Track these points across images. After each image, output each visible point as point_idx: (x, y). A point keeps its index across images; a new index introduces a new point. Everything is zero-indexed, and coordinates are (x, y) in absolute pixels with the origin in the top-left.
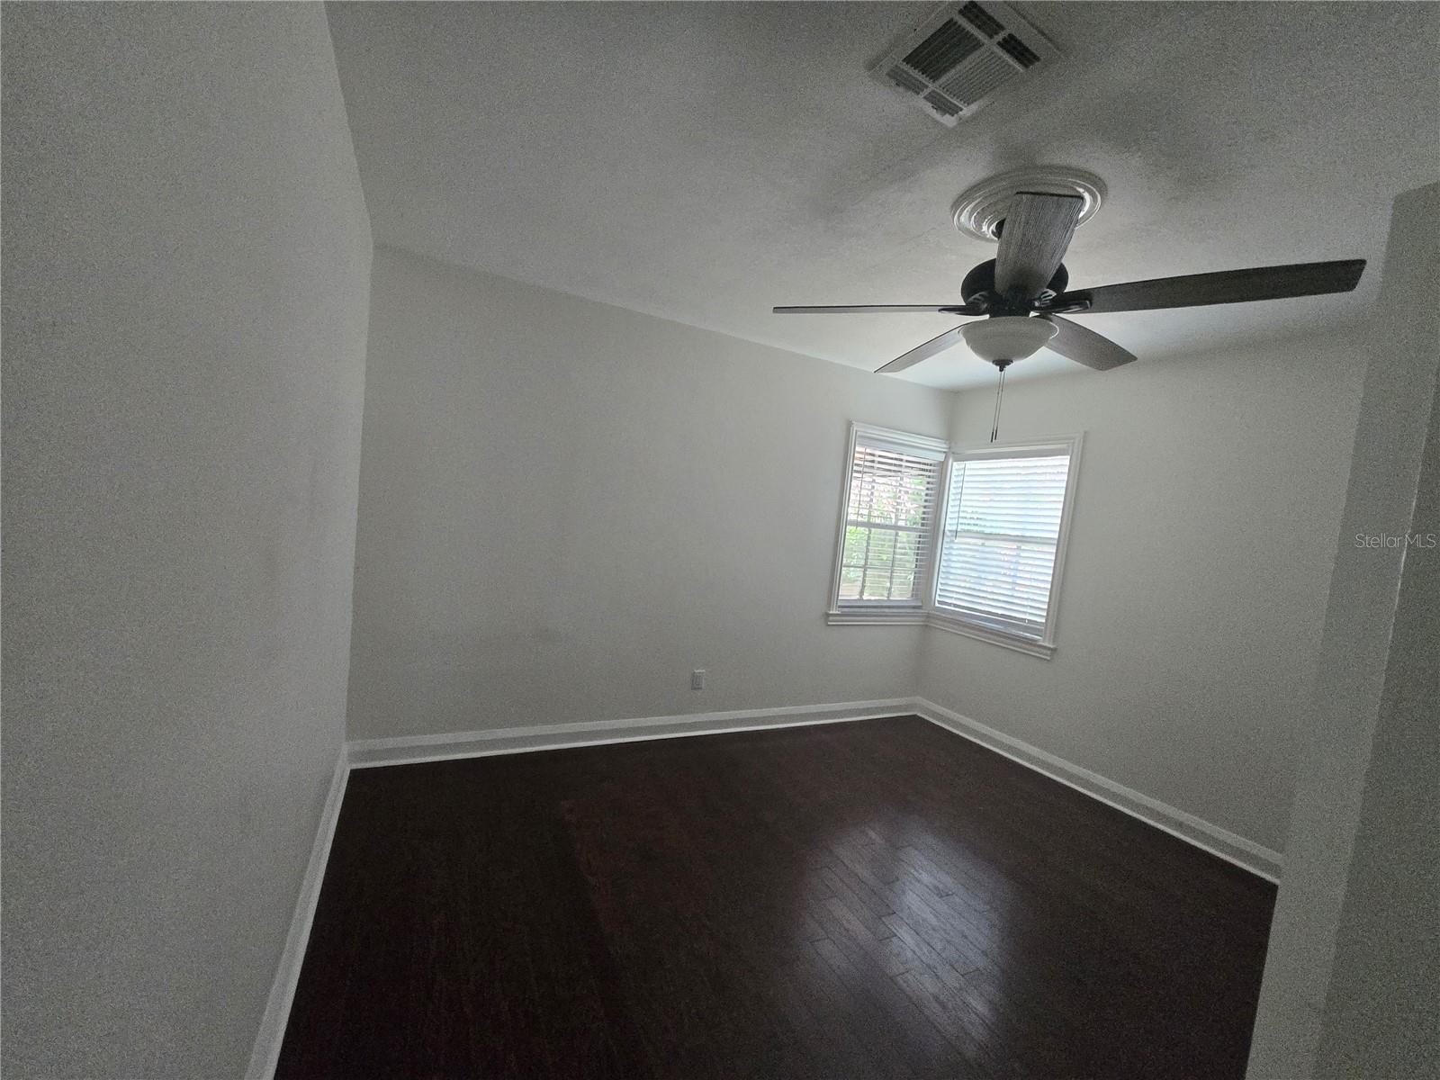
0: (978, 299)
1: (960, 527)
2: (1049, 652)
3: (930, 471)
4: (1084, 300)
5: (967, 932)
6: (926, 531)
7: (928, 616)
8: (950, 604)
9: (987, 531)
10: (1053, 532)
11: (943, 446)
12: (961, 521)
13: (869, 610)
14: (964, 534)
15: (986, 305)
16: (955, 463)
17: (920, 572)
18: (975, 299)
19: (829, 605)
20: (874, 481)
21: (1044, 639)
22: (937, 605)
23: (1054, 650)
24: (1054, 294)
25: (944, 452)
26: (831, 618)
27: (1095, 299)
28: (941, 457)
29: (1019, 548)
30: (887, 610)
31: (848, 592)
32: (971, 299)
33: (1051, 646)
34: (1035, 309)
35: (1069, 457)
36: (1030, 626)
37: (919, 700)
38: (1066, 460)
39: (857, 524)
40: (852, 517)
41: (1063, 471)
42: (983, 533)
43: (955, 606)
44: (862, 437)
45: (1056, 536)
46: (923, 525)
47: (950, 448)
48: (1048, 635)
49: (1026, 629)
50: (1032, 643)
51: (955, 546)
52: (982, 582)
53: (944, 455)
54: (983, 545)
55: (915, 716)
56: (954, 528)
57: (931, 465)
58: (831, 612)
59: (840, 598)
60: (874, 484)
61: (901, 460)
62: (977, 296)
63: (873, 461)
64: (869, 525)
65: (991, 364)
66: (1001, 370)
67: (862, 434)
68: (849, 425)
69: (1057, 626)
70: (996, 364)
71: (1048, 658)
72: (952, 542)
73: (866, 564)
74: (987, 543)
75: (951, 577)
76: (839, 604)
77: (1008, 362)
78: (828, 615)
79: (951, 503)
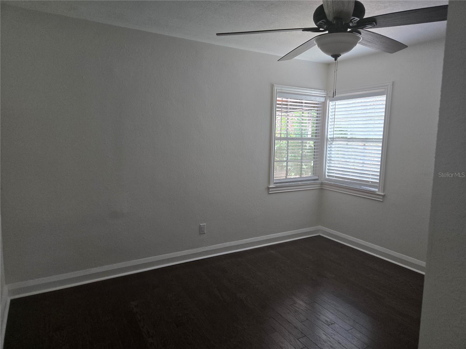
0: (321, 23)
1: (335, 136)
2: (381, 197)
3: (318, 107)
4: (373, 21)
5: (341, 341)
6: (318, 139)
7: (322, 184)
8: (333, 176)
9: (349, 137)
10: (380, 135)
11: (323, 93)
12: (335, 132)
13: (291, 183)
14: (337, 139)
15: (326, 26)
16: (330, 102)
17: (316, 161)
18: (320, 23)
19: (269, 183)
20: (288, 115)
21: (379, 190)
22: (327, 177)
23: (384, 196)
24: (358, 19)
25: (325, 97)
26: (270, 190)
27: (378, 21)
28: (323, 100)
29: (364, 145)
30: (300, 183)
31: (279, 174)
32: (318, 23)
33: (382, 194)
34: (350, 27)
35: (386, 96)
36: (373, 185)
37: (320, 227)
38: (384, 98)
39: (281, 139)
40: (278, 136)
41: (383, 103)
42: (346, 138)
43: (336, 177)
44: (279, 92)
45: (382, 137)
46: (316, 136)
47: (327, 94)
48: (380, 188)
49: (370, 186)
50: (373, 193)
51: (333, 146)
52: (347, 163)
53: (324, 98)
54: (347, 144)
55: (319, 236)
56: (332, 136)
57: (318, 104)
58: (270, 187)
59: (274, 179)
60: (288, 117)
61: (302, 103)
62: (320, 22)
63: (287, 105)
64: (287, 139)
65: (330, 57)
66: (336, 60)
67: (279, 91)
68: (272, 86)
69: (385, 184)
70: (333, 57)
71: (382, 200)
72: (331, 144)
73: (287, 159)
74: (349, 143)
75: (332, 162)
76: (274, 182)
77: (338, 56)
78: (269, 188)
79: (330, 123)
